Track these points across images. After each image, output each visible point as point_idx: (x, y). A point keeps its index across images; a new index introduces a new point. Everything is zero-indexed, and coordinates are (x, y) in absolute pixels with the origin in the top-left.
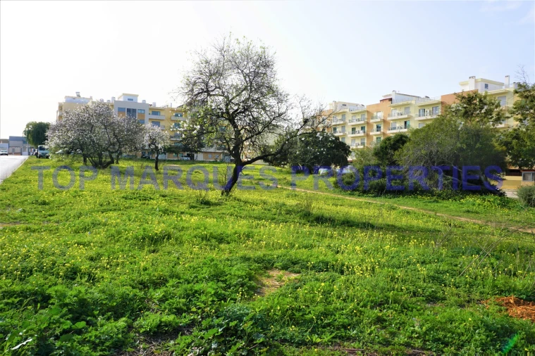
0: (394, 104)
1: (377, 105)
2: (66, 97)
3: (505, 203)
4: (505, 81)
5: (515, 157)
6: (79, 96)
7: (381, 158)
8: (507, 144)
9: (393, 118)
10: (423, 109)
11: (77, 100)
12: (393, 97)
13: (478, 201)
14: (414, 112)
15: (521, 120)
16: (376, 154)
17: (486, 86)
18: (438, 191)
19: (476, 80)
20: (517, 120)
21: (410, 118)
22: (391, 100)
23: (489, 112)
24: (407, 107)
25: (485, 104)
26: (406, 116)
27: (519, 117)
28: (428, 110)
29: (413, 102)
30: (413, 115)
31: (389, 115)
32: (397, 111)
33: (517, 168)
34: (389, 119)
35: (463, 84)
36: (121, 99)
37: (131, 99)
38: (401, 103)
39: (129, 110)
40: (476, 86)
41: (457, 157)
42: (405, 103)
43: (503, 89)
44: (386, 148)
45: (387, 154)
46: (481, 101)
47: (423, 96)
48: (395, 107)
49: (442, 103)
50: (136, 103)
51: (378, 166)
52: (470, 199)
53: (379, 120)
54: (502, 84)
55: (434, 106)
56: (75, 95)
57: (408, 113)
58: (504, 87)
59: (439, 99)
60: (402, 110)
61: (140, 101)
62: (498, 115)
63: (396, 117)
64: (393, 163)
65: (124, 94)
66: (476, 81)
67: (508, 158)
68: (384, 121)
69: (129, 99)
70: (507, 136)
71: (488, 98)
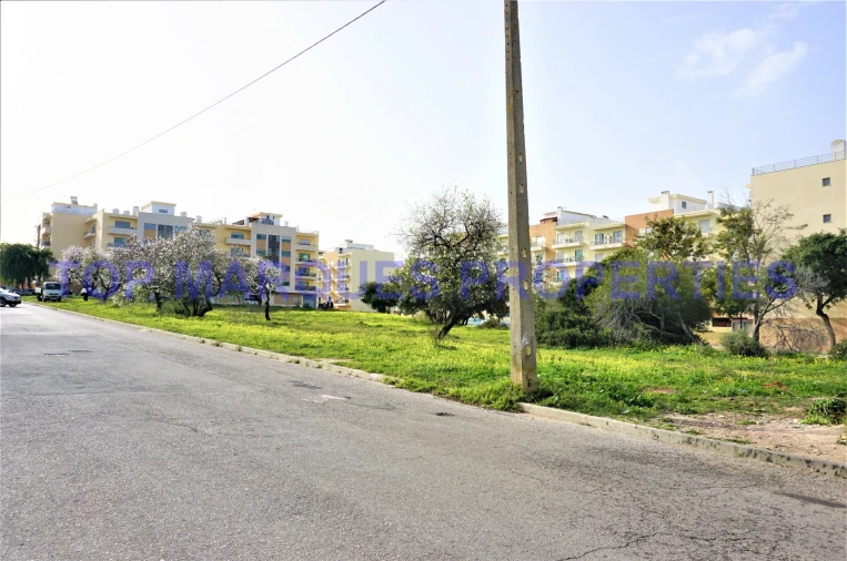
0: (560, 227)
1: (537, 226)
2: (55, 204)
3: (709, 352)
4: (707, 197)
5: (722, 302)
6: (75, 203)
7: (567, 304)
8: (711, 285)
9: (560, 246)
10: (600, 235)
11: (73, 209)
12: (559, 217)
13: (682, 351)
14: (588, 239)
15: (727, 256)
16: (562, 299)
17: (684, 205)
18: (637, 341)
19: (670, 196)
20: (722, 255)
21: (583, 246)
22: (555, 220)
23: (689, 243)
24: (579, 230)
25: (683, 233)
26: (578, 244)
27: (725, 251)
28: (607, 236)
29: (587, 224)
30: (587, 242)
31: (554, 242)
32: (566, 237)
33: (725, 316)
34: (553, 247)
35: (655, 201)
36: (149, 210)
37: (165, 209)
38: (571, 225)
39: (161, 228)
40: (670, 203)
41: (655, 303)
42: (576, 225)
43: (706, 210)
44: (573, 292)
45: (574, 299)
46: (678, 229)
47: (599, 216)
48: (563, 231)
49: (627, 227)
50: (172, 216)
51: (566, 314)
52: (673, 348)
53: (540, 249)
54: (704, 202)
55: (616, 230)
56: (69, 202)
57: (580, 239)
58: (706, 206)
59: (622, 221)
60: (572, 235)
61: (177, 213)
62: (700, 246)
63: (564, 245)
64: (584, 311)
65: (153, 203)
66: (671, 198)
67: (713, 304)
68: (547, 250)
69: (161, 211)
70: (711, 274)
71: (687, 223)
